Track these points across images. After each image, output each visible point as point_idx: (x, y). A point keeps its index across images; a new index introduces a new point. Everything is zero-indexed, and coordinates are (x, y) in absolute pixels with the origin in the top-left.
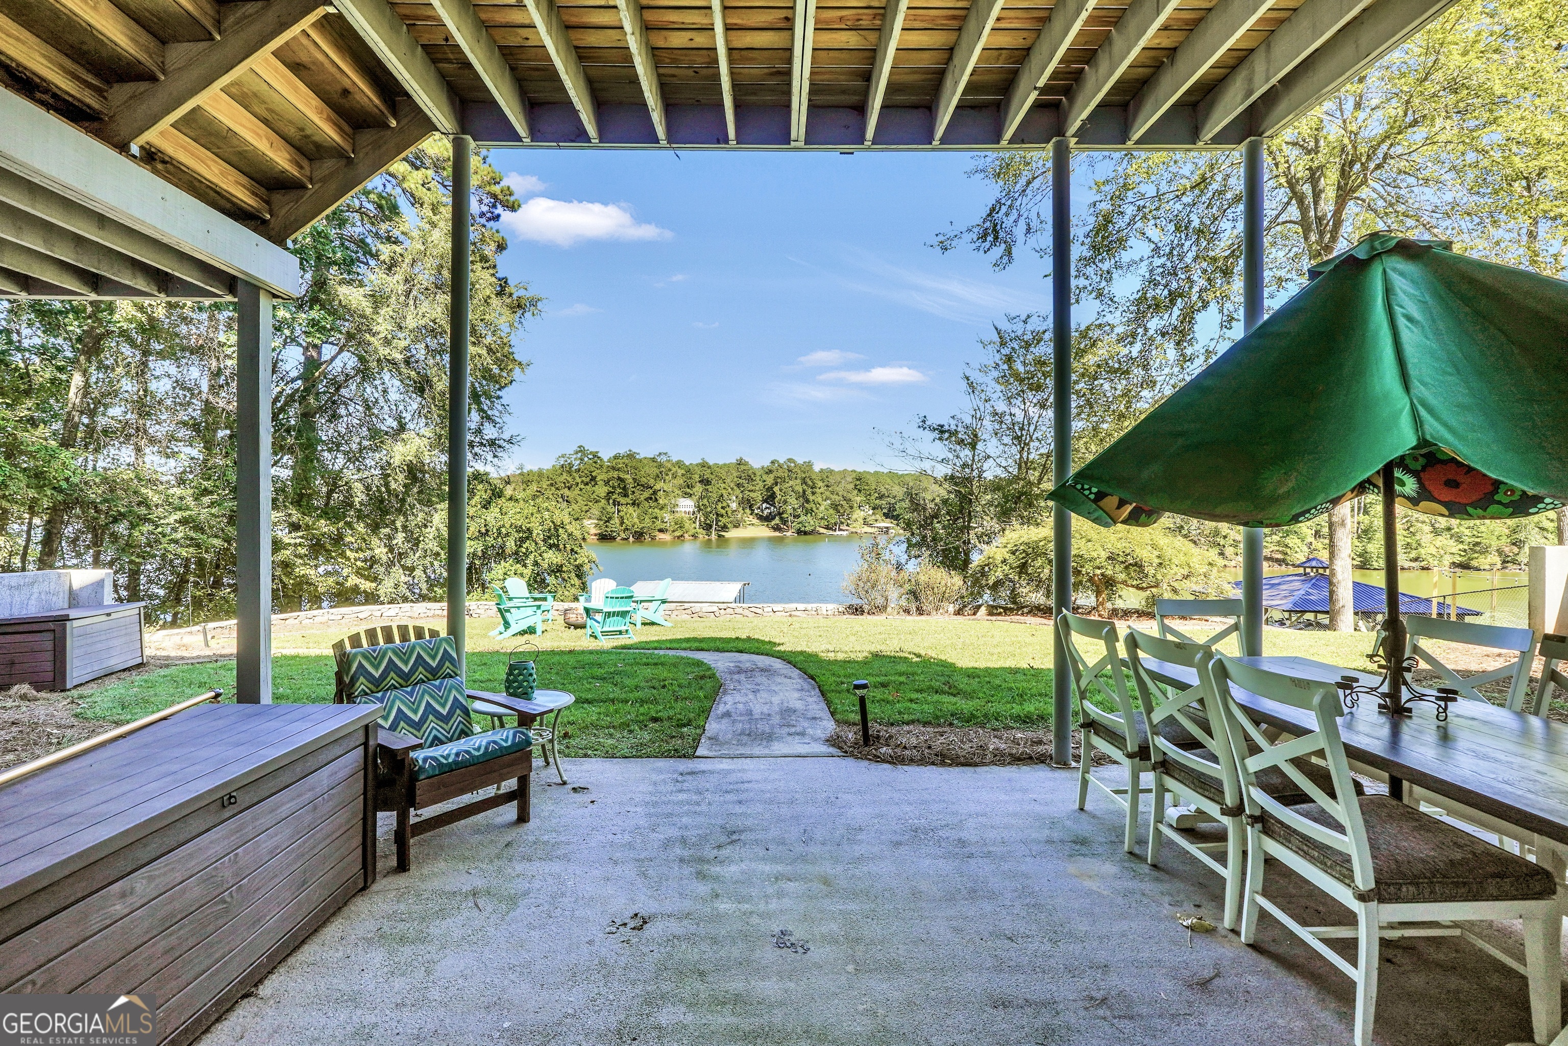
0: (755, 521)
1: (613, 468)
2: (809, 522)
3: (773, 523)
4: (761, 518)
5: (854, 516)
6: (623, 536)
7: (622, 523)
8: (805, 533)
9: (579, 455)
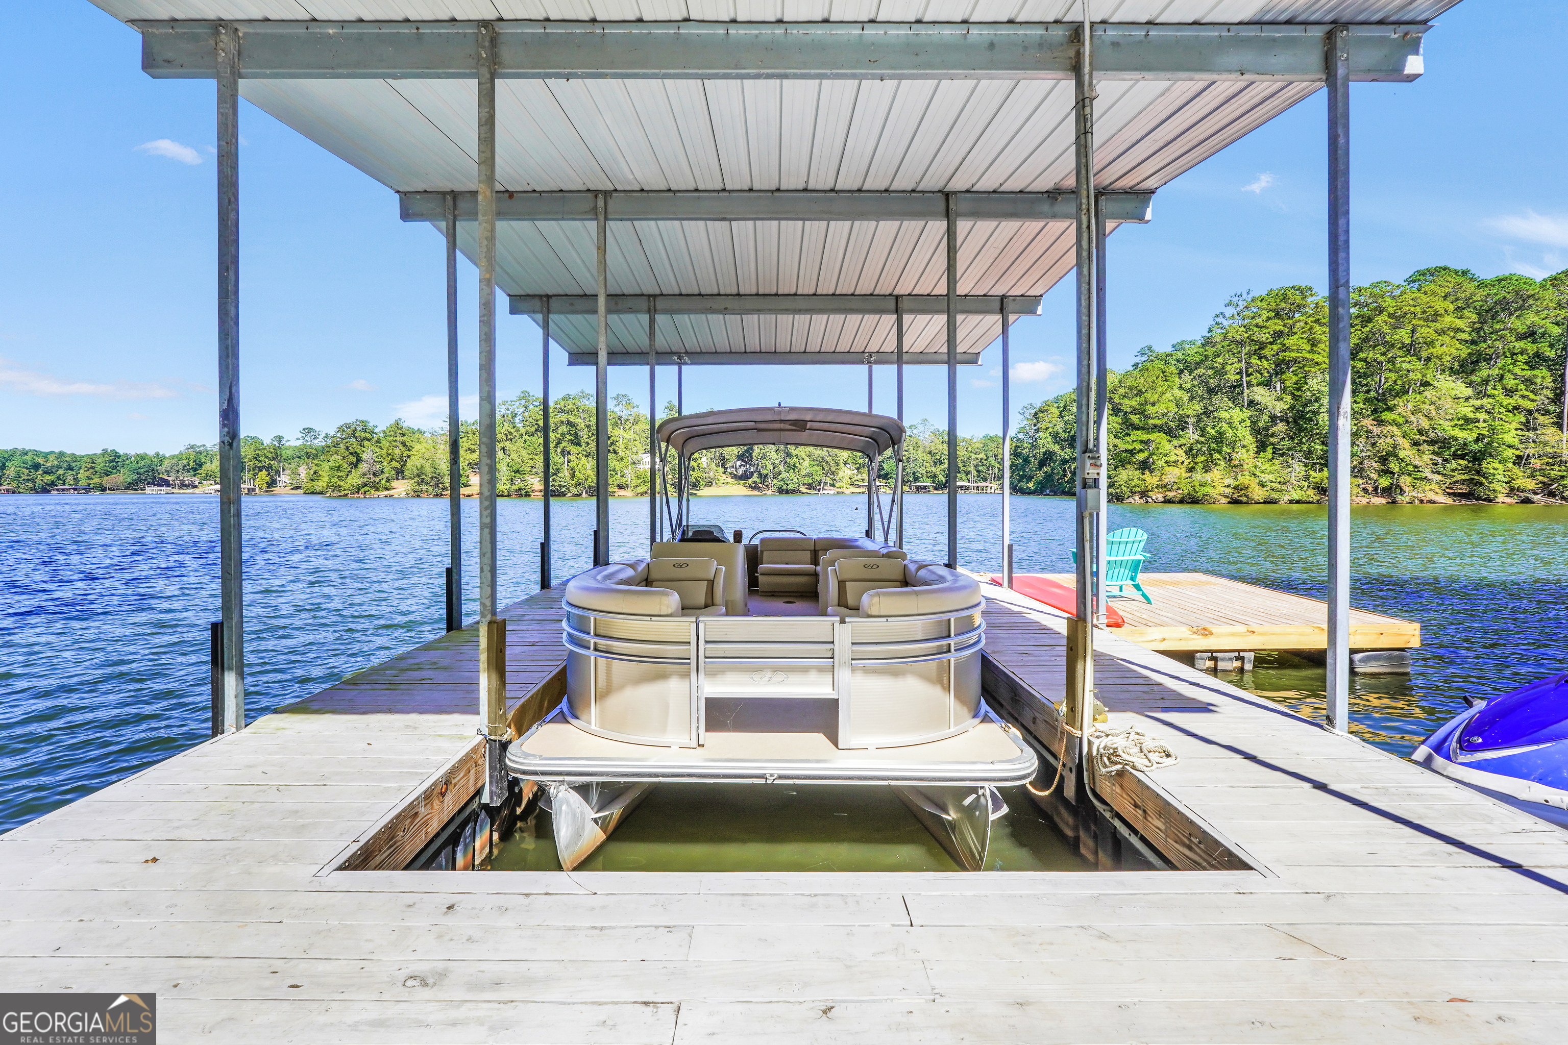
0: (730, 480)
1: (562, 411)
2: (792, 479)
3: (750, 481)
4: (735, 477)
5: (841, 474)
6: (575, 491)
7: (573, 476)
8: (787, 492)
9: (523, 402)
